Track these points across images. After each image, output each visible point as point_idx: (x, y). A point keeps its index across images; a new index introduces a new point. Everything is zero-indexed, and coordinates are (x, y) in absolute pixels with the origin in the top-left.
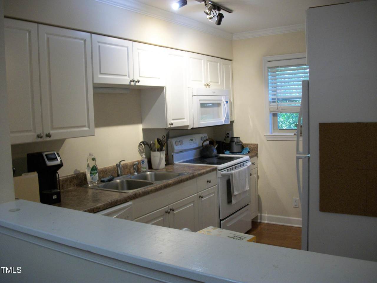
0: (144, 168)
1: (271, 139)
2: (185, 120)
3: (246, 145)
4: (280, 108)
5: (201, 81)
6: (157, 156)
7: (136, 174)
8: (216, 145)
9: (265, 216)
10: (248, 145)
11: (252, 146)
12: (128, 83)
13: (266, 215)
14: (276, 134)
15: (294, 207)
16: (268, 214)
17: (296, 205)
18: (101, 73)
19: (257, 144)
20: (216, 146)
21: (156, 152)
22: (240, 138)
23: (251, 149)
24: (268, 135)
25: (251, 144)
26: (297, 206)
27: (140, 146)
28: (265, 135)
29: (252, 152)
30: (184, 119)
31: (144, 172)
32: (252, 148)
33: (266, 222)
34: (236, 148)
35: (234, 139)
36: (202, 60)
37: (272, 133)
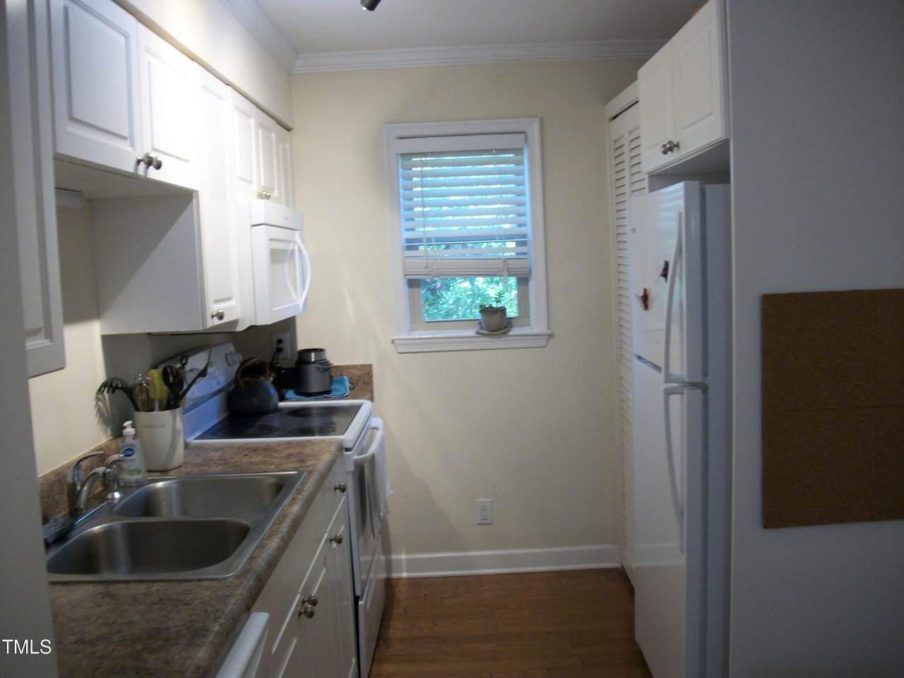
0: (131, 472)
1: (407, 349)
2: (233, 303)
3: (337, 371)
4: (435, 265)
5: (251, 182)
6: (164, 426)
7: (117, 495)
8: (270, 375)
9: (400, 560)
10: (345, 370)
11: (356, 373)
12: (130, 168)
13: (404, 556)
14: (418, 334)
15: (479, 524)
16: (408, 552)
17: (484, 519)
18: (73, 119)
19: (370, 366)
20: (271, 379)
21: (156, 413)
22: (326, 352)
23: (352, 381)
24: (402, 337)
25: (354, 367)
26: (489, 521)
27: (100, 396)
28: (393, 341)
29: (357, 388)
30: (229, 299)
31: (140, 484)
32: (356, 378)
33: (405, 575)
34: (315, 380)
35: (311, 356)
36: (250, 117)
37: (409, 334)
